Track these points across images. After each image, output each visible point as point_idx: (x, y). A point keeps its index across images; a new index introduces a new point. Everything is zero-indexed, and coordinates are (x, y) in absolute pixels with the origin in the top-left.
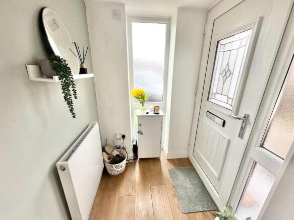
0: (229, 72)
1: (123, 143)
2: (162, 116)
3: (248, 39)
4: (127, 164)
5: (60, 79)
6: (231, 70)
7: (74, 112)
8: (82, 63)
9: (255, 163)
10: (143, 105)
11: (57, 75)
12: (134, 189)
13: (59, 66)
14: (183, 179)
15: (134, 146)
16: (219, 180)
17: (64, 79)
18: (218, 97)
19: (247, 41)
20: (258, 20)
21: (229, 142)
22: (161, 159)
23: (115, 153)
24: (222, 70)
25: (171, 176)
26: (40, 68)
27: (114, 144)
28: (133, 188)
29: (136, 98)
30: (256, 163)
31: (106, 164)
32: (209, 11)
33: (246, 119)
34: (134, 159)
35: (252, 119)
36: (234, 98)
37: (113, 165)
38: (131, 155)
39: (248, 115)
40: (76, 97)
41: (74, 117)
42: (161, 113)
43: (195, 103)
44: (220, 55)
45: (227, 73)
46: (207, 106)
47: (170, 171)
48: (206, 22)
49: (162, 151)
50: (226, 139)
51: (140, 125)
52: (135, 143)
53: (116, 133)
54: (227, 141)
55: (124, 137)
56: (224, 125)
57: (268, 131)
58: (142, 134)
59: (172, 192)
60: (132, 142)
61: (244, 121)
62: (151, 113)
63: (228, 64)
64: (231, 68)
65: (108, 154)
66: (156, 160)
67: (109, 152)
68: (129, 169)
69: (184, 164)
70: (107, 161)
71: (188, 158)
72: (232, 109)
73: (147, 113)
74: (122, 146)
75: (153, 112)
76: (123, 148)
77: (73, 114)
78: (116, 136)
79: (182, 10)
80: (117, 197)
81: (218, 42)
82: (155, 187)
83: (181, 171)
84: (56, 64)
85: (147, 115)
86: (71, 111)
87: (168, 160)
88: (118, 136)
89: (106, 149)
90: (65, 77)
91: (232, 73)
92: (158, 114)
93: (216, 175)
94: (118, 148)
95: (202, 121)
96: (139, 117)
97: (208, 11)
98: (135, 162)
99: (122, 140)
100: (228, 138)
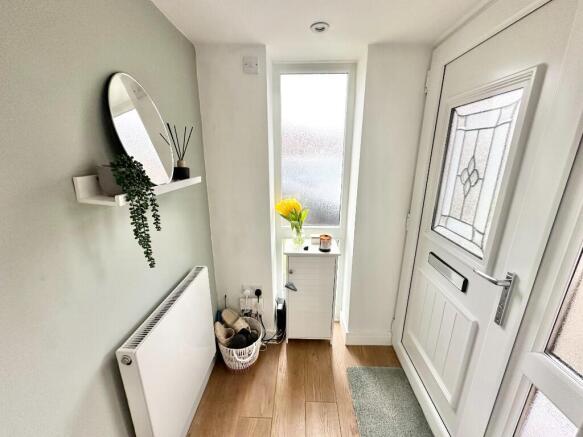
0: (475, 174)
1: (256, 306)
2: (336, 257)
3: (515, 108)
4: (262, 348)
5: (128, 200)
6: (480, 172)
7: (152, 256)
8: (181, 159)
9: (534, 391)
10: (298, 231)
11: (123, 192)
12: (272, 403)
13: (127, 176)
14: (377, 395)
15: (279, 311)
16: (455, 410)
17: (136, 198)
18: (453, 224)
19: (513, 113)
20: (535, 70)
21: (476, 329)
22: (334, 344)
23: (241, 324)
24: (462, 168)
25: (352, 385)
26: (97, 179)
27: (239, 305)
28: (271, 401)
29: (285, 217)
30: (536, 390)
31: (222, 347)
32: (435, 48)
33: (510, 284)
34: (279, 340)
35: (525, 287)
36: (487, 233)
37: (234, 350)
38: (272, 330)
39: (516, 276)
40: (158, 228)
41: (152, 266)
42: (334, 249)
43: (406, 232)
44: (457, 137)
45: (473, 176)
46: (431, 243)
47: (350, 372)
48: (429, 69)
49: (335, 326)
50: (468, 320)
51: (291, 273)
52: (280, 307)
53: (245, 284)
54: (470, 324)
55: (258, 293)
56: (464, 289)
57: (564, 319)
58: (295, 290)
59: (351, 421)
60: (275, 303)
61: (506, 288)
62: (314, 250)
63: (473, 157)
64: (480, 167)
65: (227, 326)
66: (323, 345)
67: (229, 322)
68: (267, 358)
69: (382, 360)
70: (223, 339)
71: (392, 347)
72: (482, 256)
73: (306, 249)
74: (254, 312)
75: (318, 247)
76: (256, 315)
77: (150, 259)
78: (244, 290)
79: (378, 49)
80: (237, 418)
81: (453, 110)
82: (315, 406)
83: (375, 374)
84: (123, 172)
85: (306, 252)
86: (148, 254)
87: (347, 346)
88: (249, 292)
89: (225, 315)
90: (139, 194)
91: (481, 176)
92: (328, 251)
93: (449, 397)
94: (246, 315)
95: (420, 273)
96: (289, 256)
97: (432, 48)
98: (280, 345)
99: (255, 300)
100: (473, 318)
